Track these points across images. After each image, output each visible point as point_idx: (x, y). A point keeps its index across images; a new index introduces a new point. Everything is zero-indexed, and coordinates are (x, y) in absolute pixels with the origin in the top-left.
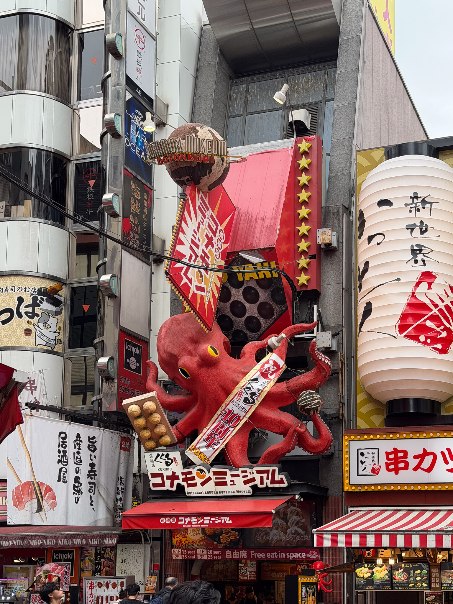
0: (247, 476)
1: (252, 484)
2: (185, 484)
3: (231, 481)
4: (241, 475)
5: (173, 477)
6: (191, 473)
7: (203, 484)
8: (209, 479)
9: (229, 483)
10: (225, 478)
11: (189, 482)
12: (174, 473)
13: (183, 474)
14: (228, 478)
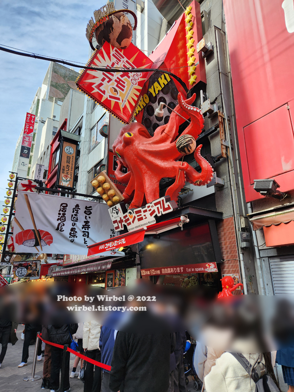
0: (150, 210)
1: (154, 215)
2: (126, 224)
3: (145, 215)
4: (148, 209)
5: (121, 221)
6: (126, 216)
7: (133, 222)
8: (135, 217)
9: (144, 217)
10: (141, 215)
11: (128, 222)
12: (121, 218)
13: (124, 217)
14: (142, 214)
